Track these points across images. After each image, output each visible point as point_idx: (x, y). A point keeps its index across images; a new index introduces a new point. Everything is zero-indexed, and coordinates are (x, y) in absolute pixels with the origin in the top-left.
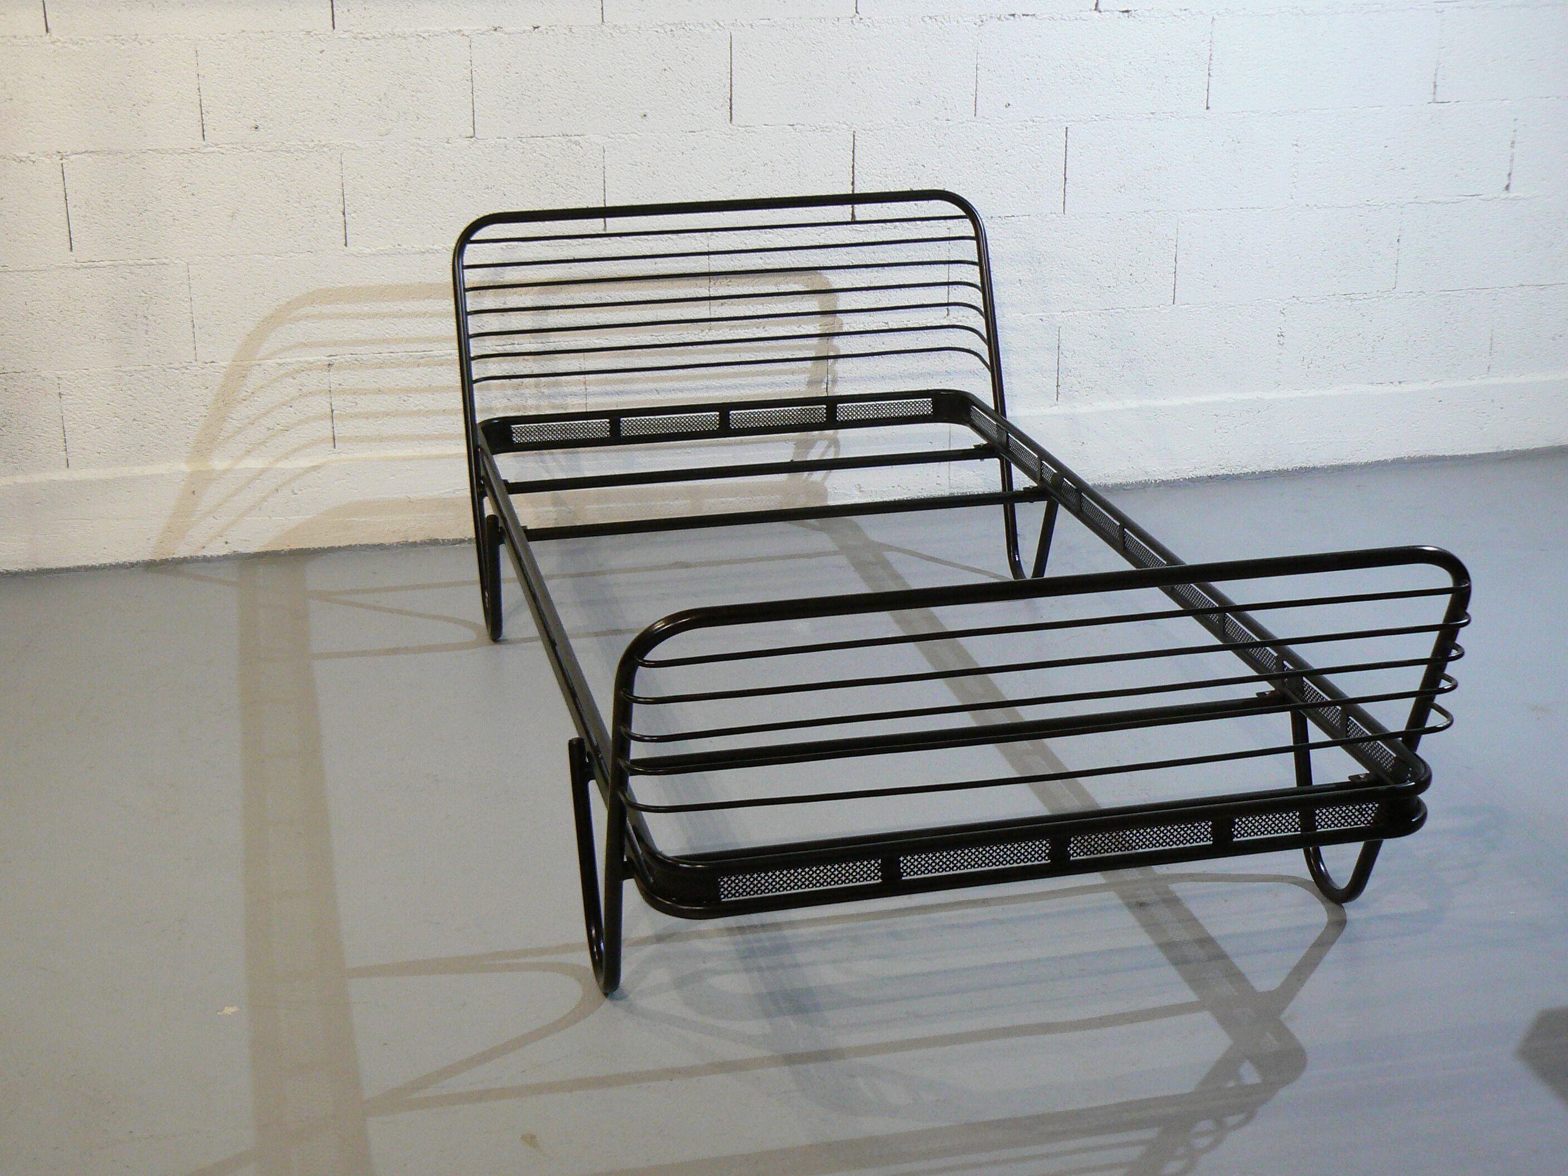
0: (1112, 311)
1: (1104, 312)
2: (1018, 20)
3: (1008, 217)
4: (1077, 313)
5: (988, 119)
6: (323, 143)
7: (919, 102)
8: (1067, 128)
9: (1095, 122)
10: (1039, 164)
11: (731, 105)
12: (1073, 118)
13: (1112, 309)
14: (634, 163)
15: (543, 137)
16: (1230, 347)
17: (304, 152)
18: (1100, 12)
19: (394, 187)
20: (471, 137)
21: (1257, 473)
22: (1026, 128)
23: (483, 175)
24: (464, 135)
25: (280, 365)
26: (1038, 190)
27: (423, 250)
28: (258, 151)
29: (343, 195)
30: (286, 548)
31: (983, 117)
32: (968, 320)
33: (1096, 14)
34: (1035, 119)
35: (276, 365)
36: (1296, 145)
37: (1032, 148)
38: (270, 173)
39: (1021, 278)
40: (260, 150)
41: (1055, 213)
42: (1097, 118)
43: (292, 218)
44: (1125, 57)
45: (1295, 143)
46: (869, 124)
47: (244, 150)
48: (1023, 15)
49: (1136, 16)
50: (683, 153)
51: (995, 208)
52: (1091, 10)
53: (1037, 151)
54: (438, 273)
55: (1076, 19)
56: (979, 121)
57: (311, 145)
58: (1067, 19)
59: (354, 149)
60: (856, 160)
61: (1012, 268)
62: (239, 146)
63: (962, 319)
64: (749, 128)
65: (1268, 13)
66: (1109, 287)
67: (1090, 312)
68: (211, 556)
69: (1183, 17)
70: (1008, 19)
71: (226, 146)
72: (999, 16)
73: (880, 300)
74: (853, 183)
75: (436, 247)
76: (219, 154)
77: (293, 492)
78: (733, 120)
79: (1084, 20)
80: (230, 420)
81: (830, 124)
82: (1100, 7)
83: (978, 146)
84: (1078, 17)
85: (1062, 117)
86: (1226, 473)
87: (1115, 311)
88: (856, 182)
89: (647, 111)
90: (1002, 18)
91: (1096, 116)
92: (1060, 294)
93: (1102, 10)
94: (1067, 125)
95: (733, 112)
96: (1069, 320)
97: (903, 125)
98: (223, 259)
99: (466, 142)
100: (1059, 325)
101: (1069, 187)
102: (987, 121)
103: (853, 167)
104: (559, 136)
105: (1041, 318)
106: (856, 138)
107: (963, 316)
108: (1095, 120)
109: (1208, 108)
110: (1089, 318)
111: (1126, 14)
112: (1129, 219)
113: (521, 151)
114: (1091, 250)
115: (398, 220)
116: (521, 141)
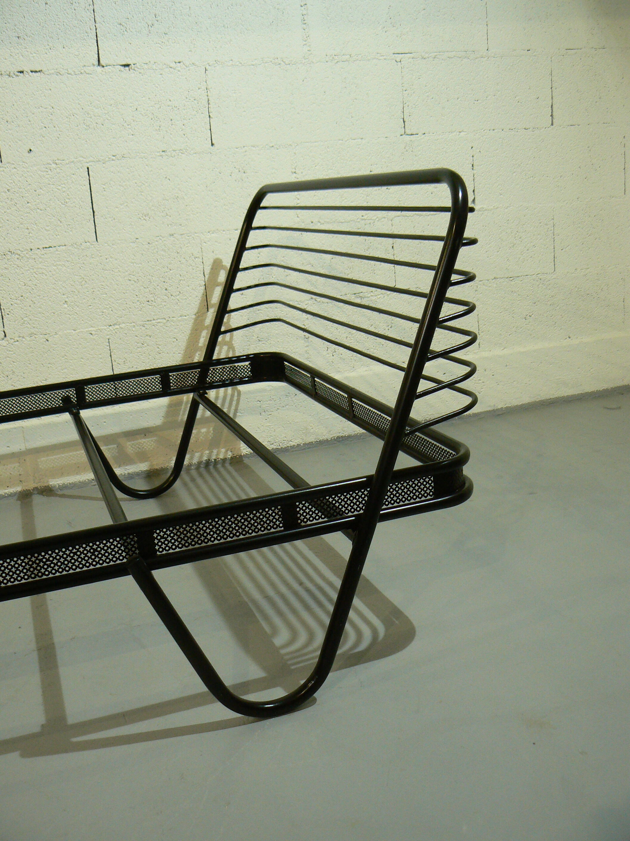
0: (154, 322)
1: (147, 323)
2: (27, 76)
3: (46, 248)
4: (123, 325)
5: (13, 164)
8: (88, 168)
9: (113, 162)
10: (67, 200)
12: (92, 159)
13: (154, 320)
16: (263, 343)
18: (103, 67)
21: (302, 445)
22: (51, 170)
26: (70, 223)
31: (9, 163)
32: (24, 340)
33: (99, 69)
34: (57, 161)
36: (295, 173)
37: (60, 188)
39: (67, 300)
41: (89, 242)
42: (114, 158)
44: (131, 105)
45: (294, 170)
48: (32, 72)
49: (136, 69)
51: (32, 240)
52: (94, 65)
53: (64, 189)
55: (81, 73)
56: (5, 166)
58: (73, 73)
61: (57, 292)
63: (18, 339)
65: (253, 63)
66: (148, 301)
67: (134, 324)
69: (179, 69)
70: (17, 76)
72: (8, 73)
79: (88, 74)
82: (102, 62)
83: (9, 188)
84: (82, 71)
85: (81, 159)
86: (275, 447)
87: (157, 321)
90: (12, 74)
91: (113, 156)
92: (104, 311)
93: (104, 65)
94: (88, 165)
96: (116, 333)
100: (108, 337)
101: (97, 218)
102: (13, 166)
105: (91, 332)
107: (20, 337)
108: (113, 160)
109: (212, 145)
110: (134, 329)
111: (127, 68)
112: (156, 243)
114: (127, 271)
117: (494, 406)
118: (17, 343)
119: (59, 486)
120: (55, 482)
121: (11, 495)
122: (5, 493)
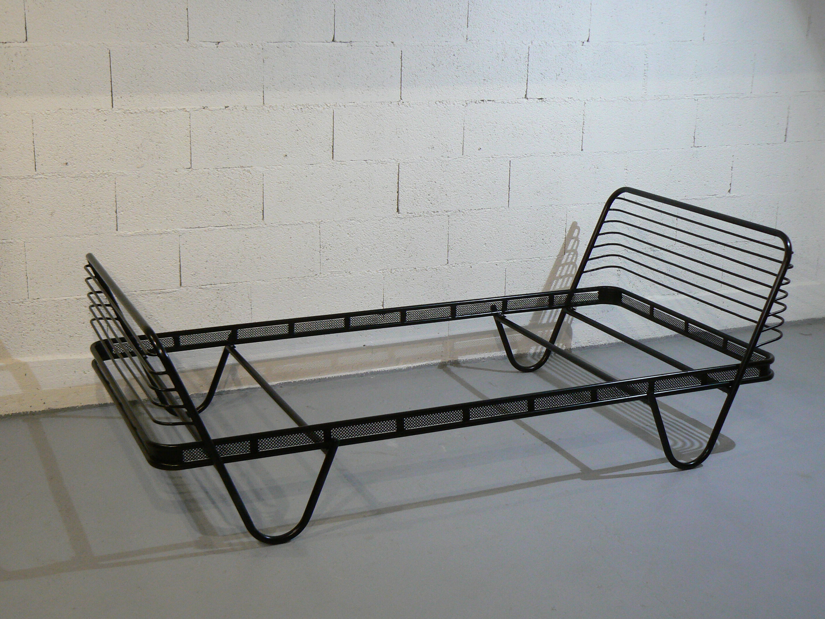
0: (533, 259)
1: (529, 260)
2: (485, 103)
3: (479, 209)
4: (515, 261)
5: (469, 156)
6: (105, 172)
7: (433, 148)
8: (510, 161)
9: (524, 158)
10: (496, 180)
11: (333, 149)
12: (513, 156)
13: (533, 258)
14: (279, 182)
15: (229, 168)
16: (593, 277)
17: (94, 178)
18: (527, 99)
19: (145, 197)
20: (189, 168)
21: (607, 344)
22: (489, 161)
23: (196, 190)
24: (186, 167)
25: (78, 299)
26: (495, 195)
27: (161, 232)
28: (67, 177)
29: (116, 202)
30: (80, 405)
31: (467, 155)
32: (458, 266)
33: (525, 100)
34: (494, 156)
35: (75, 300)
36: (626, 169)
37: (493, 172)
38: (73, 190)
39: (486, 242)
40: (69, 176)
41: (504, 207)
42: (525, 156)
43: (87, 215)
44: (540, 123)
45: (626, 168)
46: (407, 160)
47: (59, 176)
48: (488, 100)
49: (546, 101)
50: (306, 176)
51: (473, 204)
52: (523, 98)
53: (495, 174)
54: (169, 245)
55: (515, 103)
56: (465, 157)
57: (98, 173)
58: (511, 103)
59: (123, 176)
60: (399, 180)
61: (482, 237)
62: (56, 174)
63: (455, 265)
64: (343, 162)
65: (612, 100)
66: (532, 246)
67: (521, 260)
68: (35, 411)
69: (570, 102)
70: (480, 103)
71: (48, 174)
72: (475, 101)
73: (412, 256)
74: (398, 192)
75: (168, 230)
76: (44, 179)
77: (84, 372)
78: (334, 158)
79: (519, 103)
80: (48, 332)
81: (386, 160)
82: (528, 97)
83: (465, 171)
84: (516, 102)
85: (508, 155)
86: (591, 345)
87: (535, 259)
88: (400, 191)
89: (287, 153)
90: (477, 102)
91: (525, 154)
92: (506, 250)
93: (529, 98)
94: (510, 159)
95: (334, 154)
96: (511, 265)
97: (425, 160)
98: (46, 239)
99: (186, 171)
100: (506, 267)
101: (511, 192)
102: (469, 158)
103: (398, 183)
104: (239, 167)
105: (496, 264)
106: (400, 167)
107: (456, 264)
108: (525, 157)
109: (582, 150)
110: (521, 263)
111: (541, 100)
112: (542, 210)
113: (217, 176)
114: (523, 227)
115: (147, 215)
116: (217, 170)
117: (726, 326)
118: (454, 268)
119: (463, 361)
120: (461, 358)
121: (434, 365)
122: (431, 363)
